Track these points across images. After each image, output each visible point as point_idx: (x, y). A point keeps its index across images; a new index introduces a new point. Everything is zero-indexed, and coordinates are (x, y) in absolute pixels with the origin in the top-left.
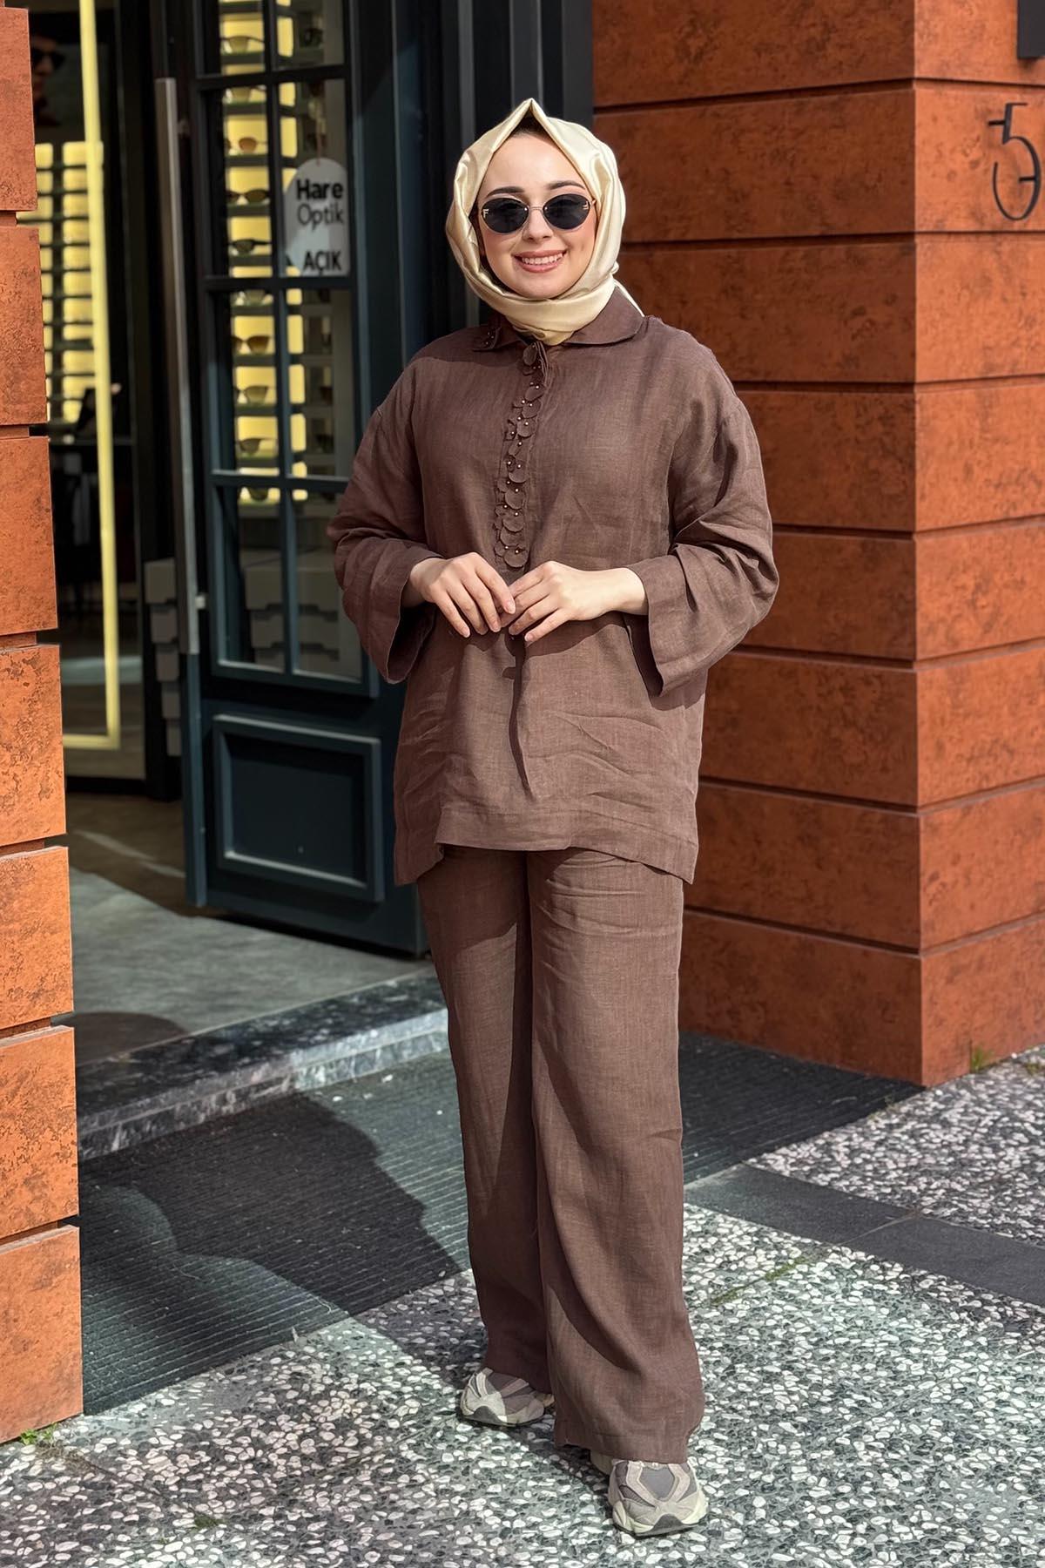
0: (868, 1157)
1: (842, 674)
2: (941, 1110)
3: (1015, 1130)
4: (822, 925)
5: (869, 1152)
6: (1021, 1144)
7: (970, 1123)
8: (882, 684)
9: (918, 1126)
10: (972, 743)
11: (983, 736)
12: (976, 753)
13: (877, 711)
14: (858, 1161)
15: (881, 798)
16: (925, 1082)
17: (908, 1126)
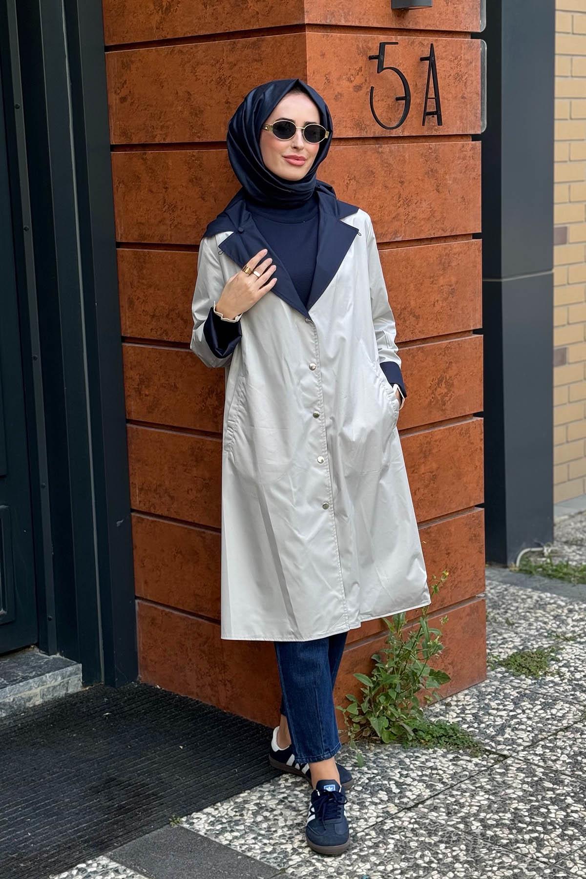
0: (268, 814)
5: (271, 810)
6: (382, 802)
14: (260, 819)
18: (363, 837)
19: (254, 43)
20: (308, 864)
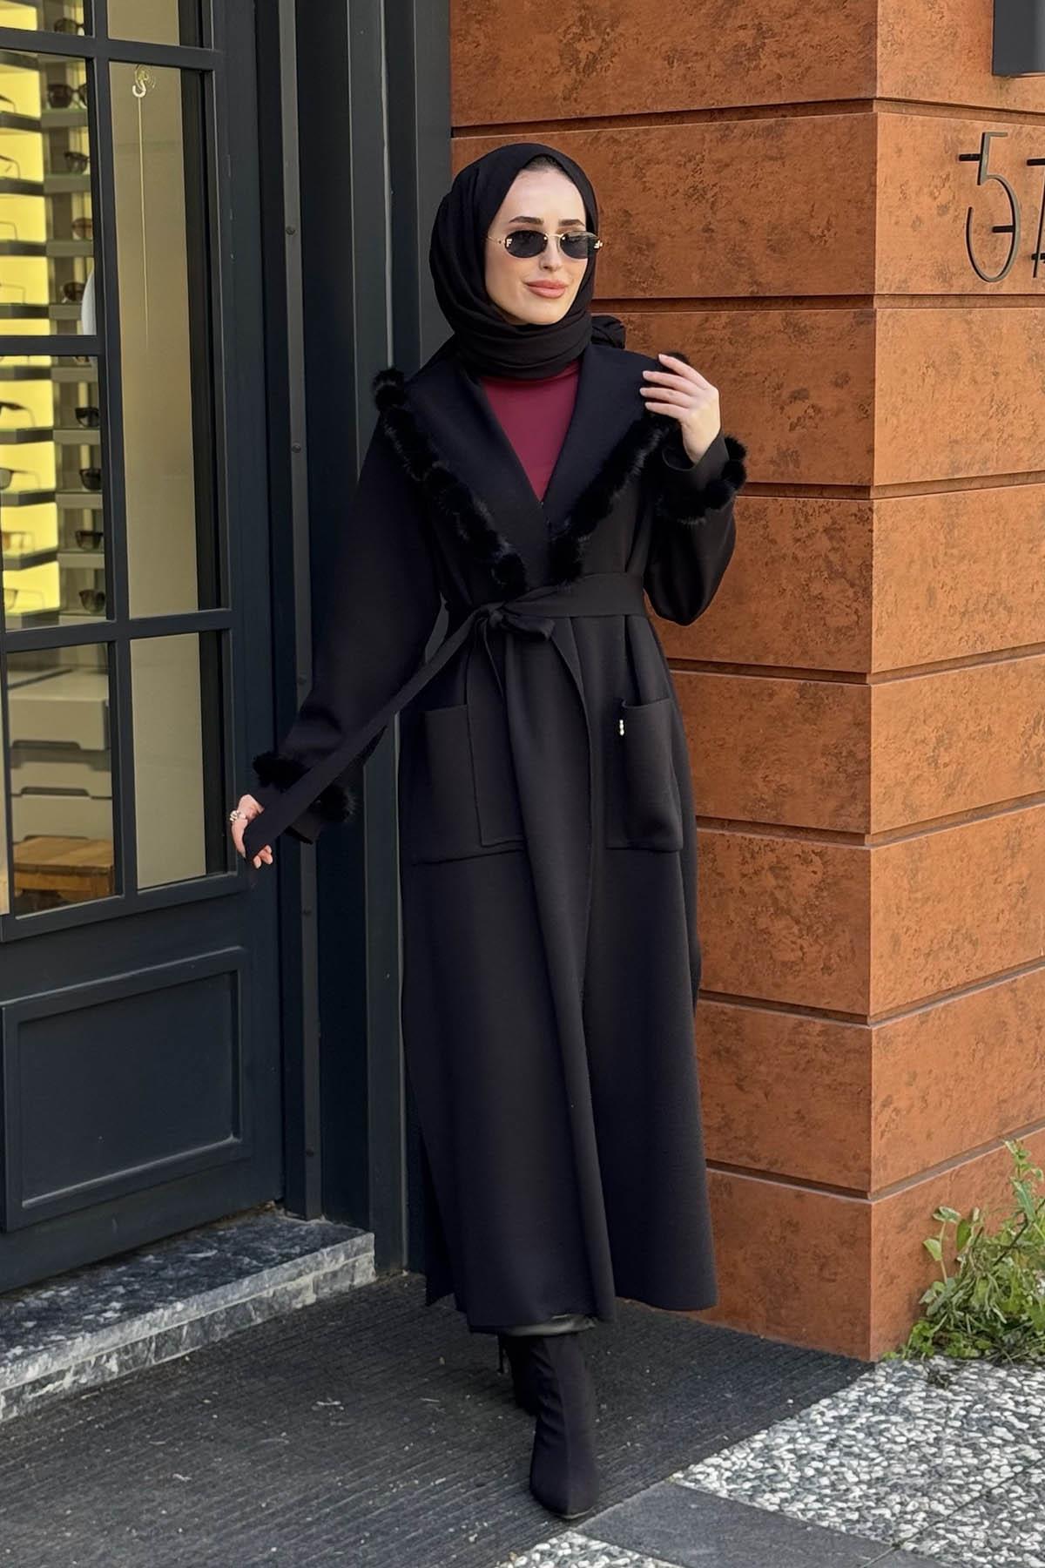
0: (820, 1465)
1: (772, 850)
2: (899, 1395)
3: (995, 1423)
4: (743, 1161)
5: (822, 1459)
6: (1006, 1442)
7: (936, 1413)
8: (825, 864)
9: (874, 1419)
10: (931, 933)
11: (944, 925)
12: (935, 947)
13: (817, 897)
14: (810, 1472)
15: (822, 1004)
16: (873, 1358)
17: (861, 1420)
18: (1005, 1495)
19: (769, 129)
20: (933, 1537)
